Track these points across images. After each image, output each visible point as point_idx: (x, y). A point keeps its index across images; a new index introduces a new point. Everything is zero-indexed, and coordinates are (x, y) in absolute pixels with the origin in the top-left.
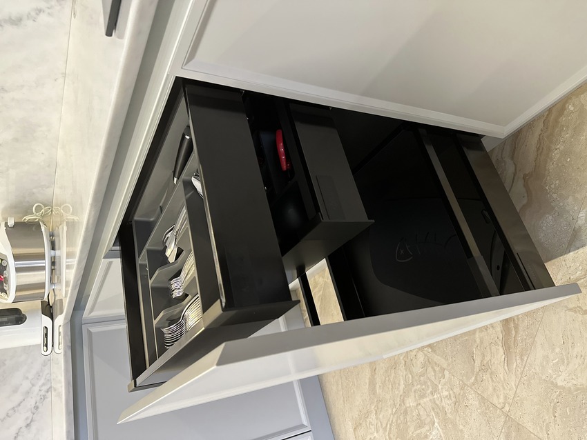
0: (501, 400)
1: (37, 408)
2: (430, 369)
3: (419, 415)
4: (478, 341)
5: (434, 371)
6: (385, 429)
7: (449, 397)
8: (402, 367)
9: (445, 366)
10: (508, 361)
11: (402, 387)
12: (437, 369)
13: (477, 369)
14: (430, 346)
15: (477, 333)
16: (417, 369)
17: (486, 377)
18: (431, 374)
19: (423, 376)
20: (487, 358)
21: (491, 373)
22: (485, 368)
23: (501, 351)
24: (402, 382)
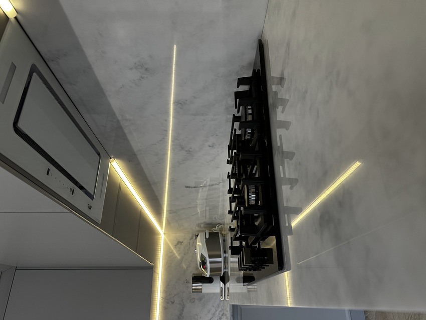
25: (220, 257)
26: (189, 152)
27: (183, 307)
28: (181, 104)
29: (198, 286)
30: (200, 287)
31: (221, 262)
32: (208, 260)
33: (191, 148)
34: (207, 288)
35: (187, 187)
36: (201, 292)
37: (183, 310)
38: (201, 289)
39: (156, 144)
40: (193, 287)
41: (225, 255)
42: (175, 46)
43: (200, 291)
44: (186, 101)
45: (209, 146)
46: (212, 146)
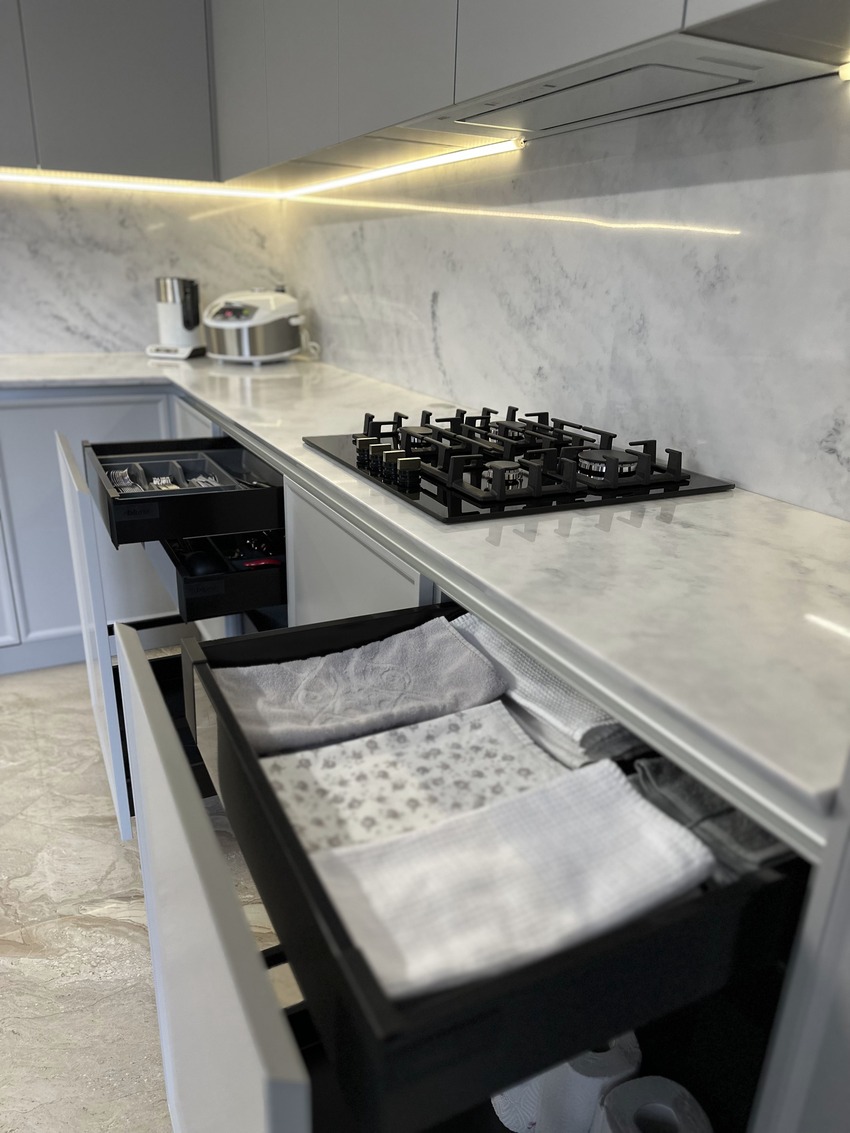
0: (30, 813)
1: (88, 337)
2: (74, 760)
3: (25, 749)
4: (97, 798)
5: (72, 764)
6: (12, 720)
7: (41, 774)
8: (83, 737)
9: (76, 772)
10: (71, 820)
11: (59, 737)
12: (74, 766)
13: (67, 796)
14: (102, 761)
15: (106, 798)
16: (76, 750)
17: (58, 803)
18: (69, 760)
19: (69, 753)
20: (77, 805)
21: (60, 808)
22: (67, 803)
23: (81, 815)
24: (64, 737)
25: (253, 352)
26: (529, 322)
27: (116, 251)
28: (640, 331)
29: (173, 293)
30: (170, 298)
31: (240, 353)
32: (244, 325)
33: (538, 329)
34: (169, 314)
35: (435, 296)
36: (159, 300)
37: (107, 249)
38: (166, 300)
39: (553, 254)
40: (168, 282)
41: (257, 364)
42: (738, 233)
43: (160, 296)
44: (645, 343)
45: (540, 369)
46: (540, 373)
